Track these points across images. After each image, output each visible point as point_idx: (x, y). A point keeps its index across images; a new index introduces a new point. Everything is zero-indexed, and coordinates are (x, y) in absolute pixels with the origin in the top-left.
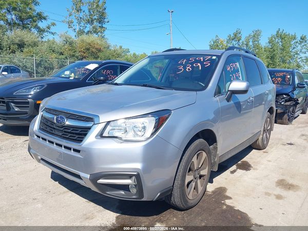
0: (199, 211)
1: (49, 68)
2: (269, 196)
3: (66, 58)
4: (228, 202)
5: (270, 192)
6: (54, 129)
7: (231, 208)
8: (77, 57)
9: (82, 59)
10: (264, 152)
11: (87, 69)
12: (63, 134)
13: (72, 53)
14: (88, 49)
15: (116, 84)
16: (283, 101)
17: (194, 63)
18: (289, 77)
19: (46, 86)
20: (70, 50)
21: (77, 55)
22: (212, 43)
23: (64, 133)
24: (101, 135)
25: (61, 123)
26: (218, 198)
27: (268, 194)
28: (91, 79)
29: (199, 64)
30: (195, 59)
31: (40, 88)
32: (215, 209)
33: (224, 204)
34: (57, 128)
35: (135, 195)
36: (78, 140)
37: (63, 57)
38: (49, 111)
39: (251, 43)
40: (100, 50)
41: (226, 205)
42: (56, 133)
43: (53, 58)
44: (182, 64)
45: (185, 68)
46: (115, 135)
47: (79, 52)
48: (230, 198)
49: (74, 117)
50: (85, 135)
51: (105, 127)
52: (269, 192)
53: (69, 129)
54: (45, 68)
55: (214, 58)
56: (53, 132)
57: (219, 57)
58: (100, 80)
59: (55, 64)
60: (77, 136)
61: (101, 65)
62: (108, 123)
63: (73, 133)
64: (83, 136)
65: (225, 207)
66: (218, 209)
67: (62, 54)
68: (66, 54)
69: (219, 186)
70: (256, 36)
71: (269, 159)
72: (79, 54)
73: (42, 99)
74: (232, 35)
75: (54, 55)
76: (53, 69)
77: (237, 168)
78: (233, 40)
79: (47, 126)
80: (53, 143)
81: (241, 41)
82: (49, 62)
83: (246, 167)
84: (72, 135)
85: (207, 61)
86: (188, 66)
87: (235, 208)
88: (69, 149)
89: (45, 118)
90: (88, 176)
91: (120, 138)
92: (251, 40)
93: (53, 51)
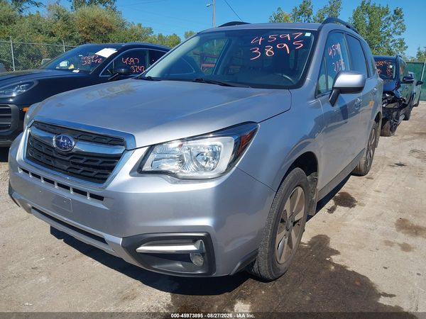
0: (296, 276)
1: (35, 57)
2: (391, 246)
3: (60, 41)
4: (335, 259)
5: (392, 240)
6: (54, 158)
7: (342, 269)
8: (77, 40)
9: (85, 43)
10: (368, 178)
11: (100, 57)
12: (71, 168)
13: (68, 34)
14: (93, 28)
15: (150, 79)
16: (385, 103)
17: (276, 42)
18: (391, 67)
19: (36, 84)
20: (64, 29)
21: (76, 36)
22: (274, 20)
23: (71, 165)
24: (139, 170)
25: (65, 148)
26: (320, 253)
27: (388, 243)
28: (106, 72)
29: (285, 45)
30: (278, 37)
31: (27, 87)
32: (319, 273)
33: (331, 263)
34: (59, 156)
35: (201, 268)
36: (98, 179)
37: (55, 39)
38: (42, 127)
40: (110, 30)
41: (333, 264)
42: (58, 164)
43: (40, 41)
44: (256, 45)
45: (263, 51)
46: (163, 169)
47: (80, 32)
48: (337, 253)
49: (88, 138)
50: (112, 169)
51: (145, 156)
52: (390, 240)
53: (82, 159)
54: (29, 57)
55: (308, 34)
56: (52, 163)
57: (316, 34)
58: (120, 74)
59: (44, 51)
60: (96, 172)
61: (120, 50)
62: (152, 147)
63: (88, 166)
64: (106, 171)
65: (333, 268)
66: (323, 272)
67: (52, 35)
68: (59, 35)
69: (316, 234)
70: (334, 8)
71: (377, 188)
72: (80, 35)
73: (28, 105)
74: (299, 8)
75: (41, 37)
76: (40, 58)
77: (336, 204)
78: (300, 14)
79: (39, 153)
80: (52, 182)
82: (34, 48)
83: (348, 201)
84: (86, 168)
85: (297, 39)
86: (268, 48)
87: (348, 269)
88: (84, 193)
89: (35, 139)
90: (120, 241)
91: (173, 175)
93: (39, 31)
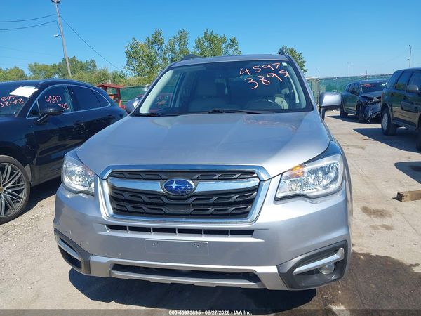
7: (369, 256)
11: (19, 97)
22: (130, 49)
23: (194, 208)
24: (275, 198)
25: (184, 192)
29: (273, 74)
39: (177, 48)
41: (359, 254)
51: (279, 183)
52: (372, 225)
55: (285, 64)
56: (165, 211)
63: (219, 205)
65: (362, 256)
70: (182, 38)
74: (151, 38)
78: (153, 43)
81: (163, 45)
86: (261, 78)
88: (223, 233)
92: (177, 44)
